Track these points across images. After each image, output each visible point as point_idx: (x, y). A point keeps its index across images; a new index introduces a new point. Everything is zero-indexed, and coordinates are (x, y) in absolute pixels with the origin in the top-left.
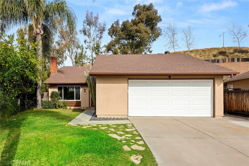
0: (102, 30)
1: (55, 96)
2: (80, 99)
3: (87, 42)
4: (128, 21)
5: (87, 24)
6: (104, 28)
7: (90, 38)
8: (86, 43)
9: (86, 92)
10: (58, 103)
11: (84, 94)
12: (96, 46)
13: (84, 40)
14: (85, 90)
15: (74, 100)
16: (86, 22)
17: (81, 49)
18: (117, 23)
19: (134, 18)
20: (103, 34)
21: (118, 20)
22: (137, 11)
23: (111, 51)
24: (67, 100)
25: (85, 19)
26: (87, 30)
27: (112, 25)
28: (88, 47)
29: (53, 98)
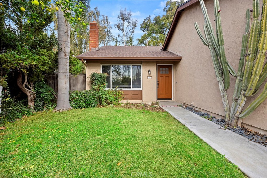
0: (135, 25)
1: (99, 81)
2: (140, 88)
3: (121, 37)
4: (159, 17)
5: (121, 19)
6: (136, 24)
7: (123, 32)
8: (119, 37)
9: (151, 75)
10: (106, 95)
11: (149, 78)
12: (128, 39)
13: (118, 34)
14: (149, 71)
15: (130, 88)
16: (120, 18)
17: (115, 41)
18: (149, 18)
19: (165, 14)
20: (135, 29)
21: (149, 16)
22: (168, 7)
23: (143, 44)
24: (120, 89)
25: (120, 14)
26: (121, 24)
27: (144, 20)
28: (121, 41)
29: (95, 84)
